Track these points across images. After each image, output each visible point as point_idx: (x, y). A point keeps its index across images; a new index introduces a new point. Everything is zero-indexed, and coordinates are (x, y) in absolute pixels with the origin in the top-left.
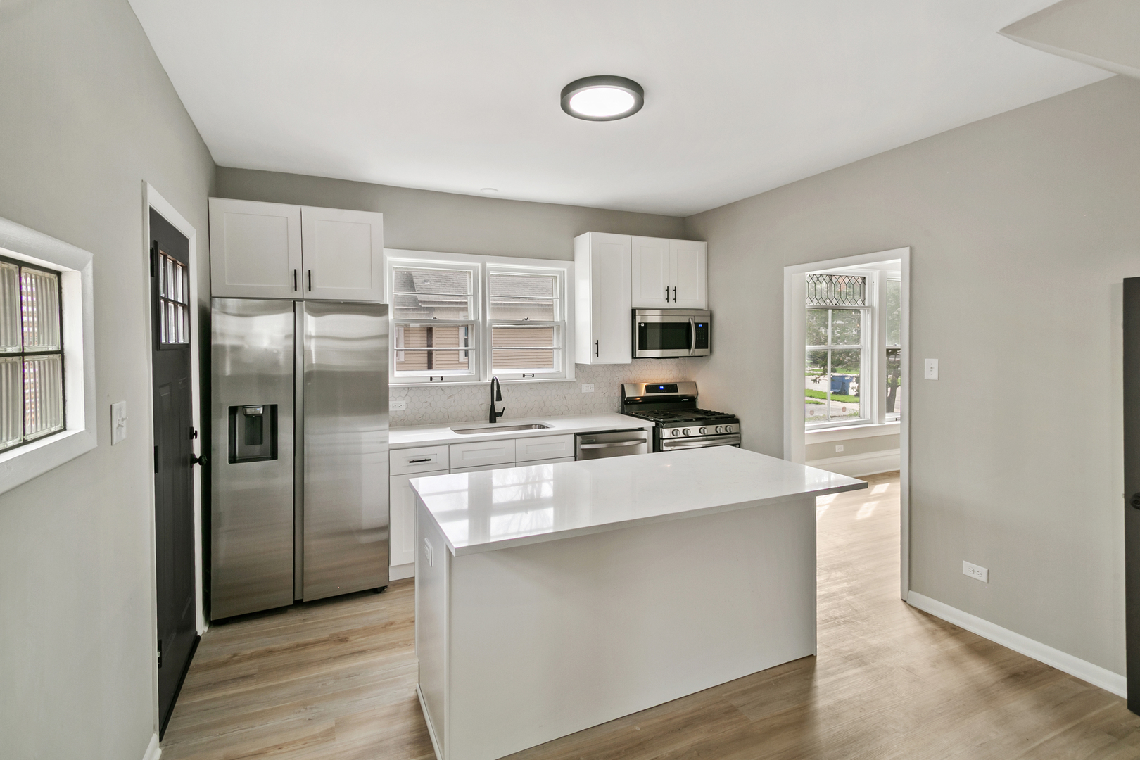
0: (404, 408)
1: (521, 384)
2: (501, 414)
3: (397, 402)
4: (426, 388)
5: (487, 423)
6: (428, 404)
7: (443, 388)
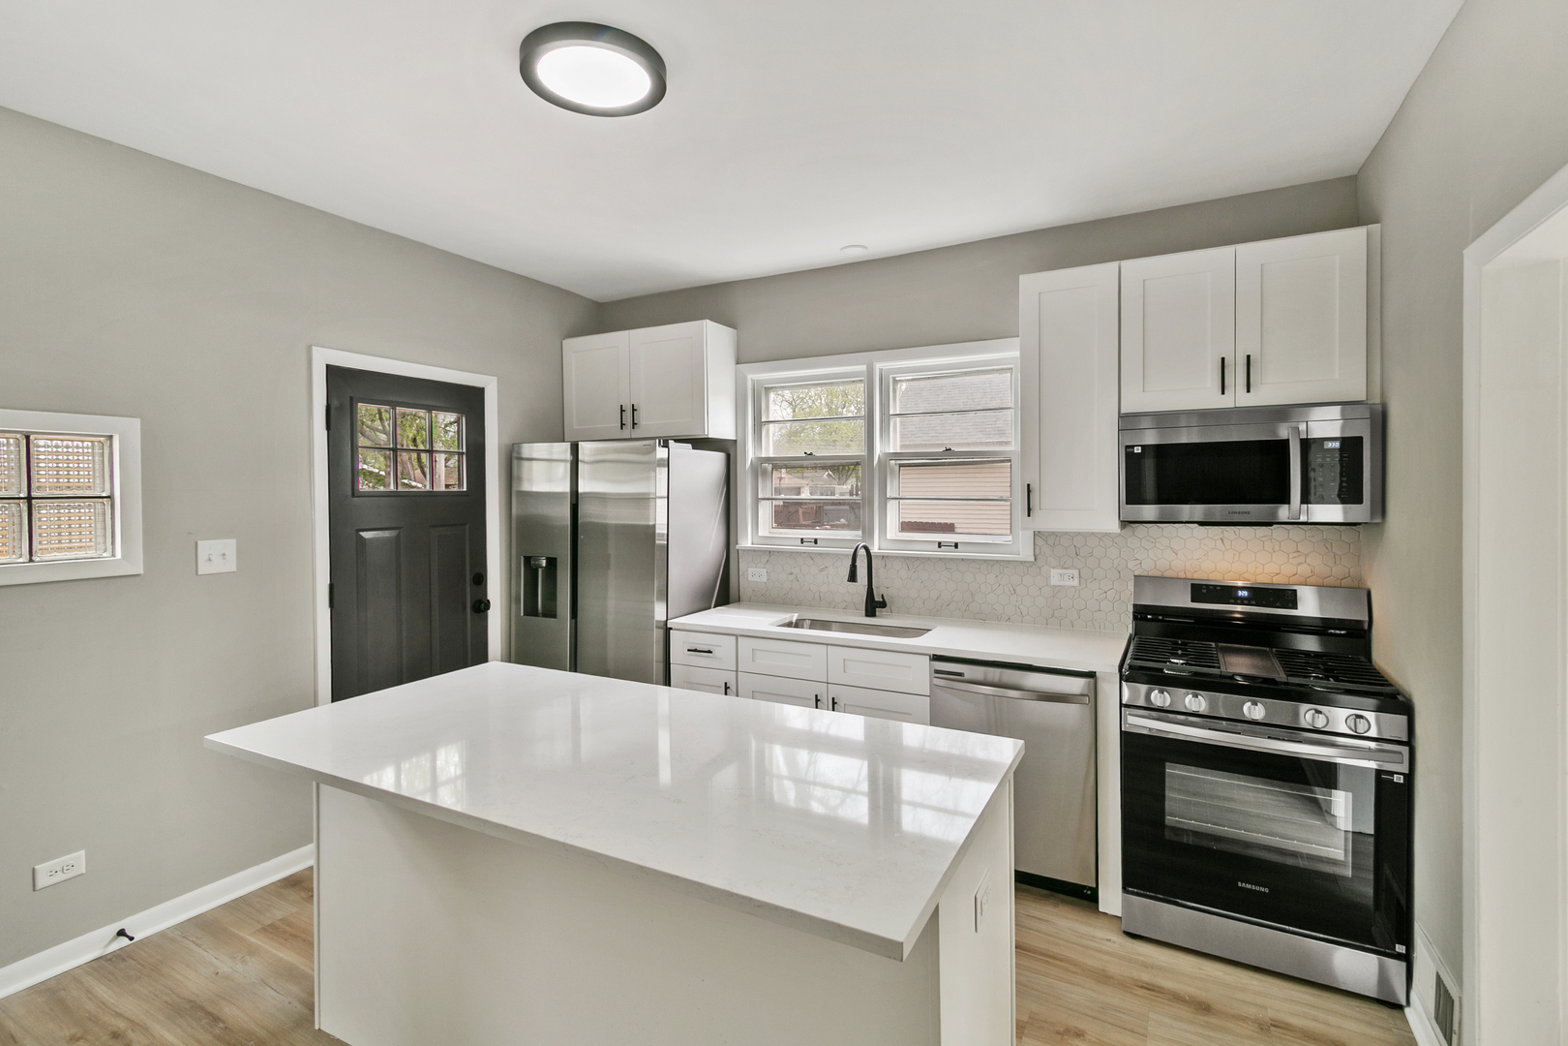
0: (764, 579)
1: (929, 559)
2: (883, 604)
3: (757, 569)
4: (791, 554)
5: (862, 616)
6: (793, 576)
7: (813, 556)
